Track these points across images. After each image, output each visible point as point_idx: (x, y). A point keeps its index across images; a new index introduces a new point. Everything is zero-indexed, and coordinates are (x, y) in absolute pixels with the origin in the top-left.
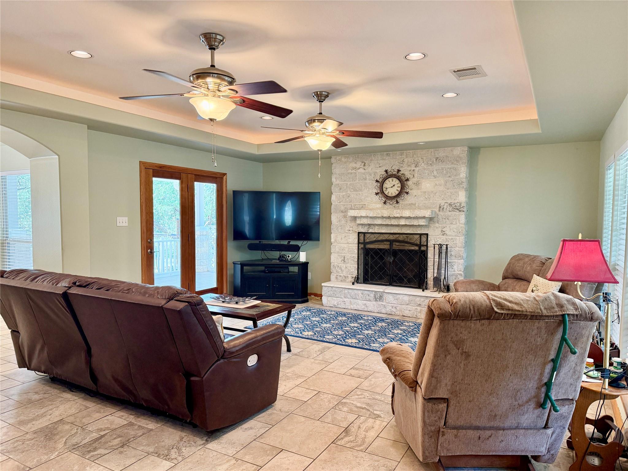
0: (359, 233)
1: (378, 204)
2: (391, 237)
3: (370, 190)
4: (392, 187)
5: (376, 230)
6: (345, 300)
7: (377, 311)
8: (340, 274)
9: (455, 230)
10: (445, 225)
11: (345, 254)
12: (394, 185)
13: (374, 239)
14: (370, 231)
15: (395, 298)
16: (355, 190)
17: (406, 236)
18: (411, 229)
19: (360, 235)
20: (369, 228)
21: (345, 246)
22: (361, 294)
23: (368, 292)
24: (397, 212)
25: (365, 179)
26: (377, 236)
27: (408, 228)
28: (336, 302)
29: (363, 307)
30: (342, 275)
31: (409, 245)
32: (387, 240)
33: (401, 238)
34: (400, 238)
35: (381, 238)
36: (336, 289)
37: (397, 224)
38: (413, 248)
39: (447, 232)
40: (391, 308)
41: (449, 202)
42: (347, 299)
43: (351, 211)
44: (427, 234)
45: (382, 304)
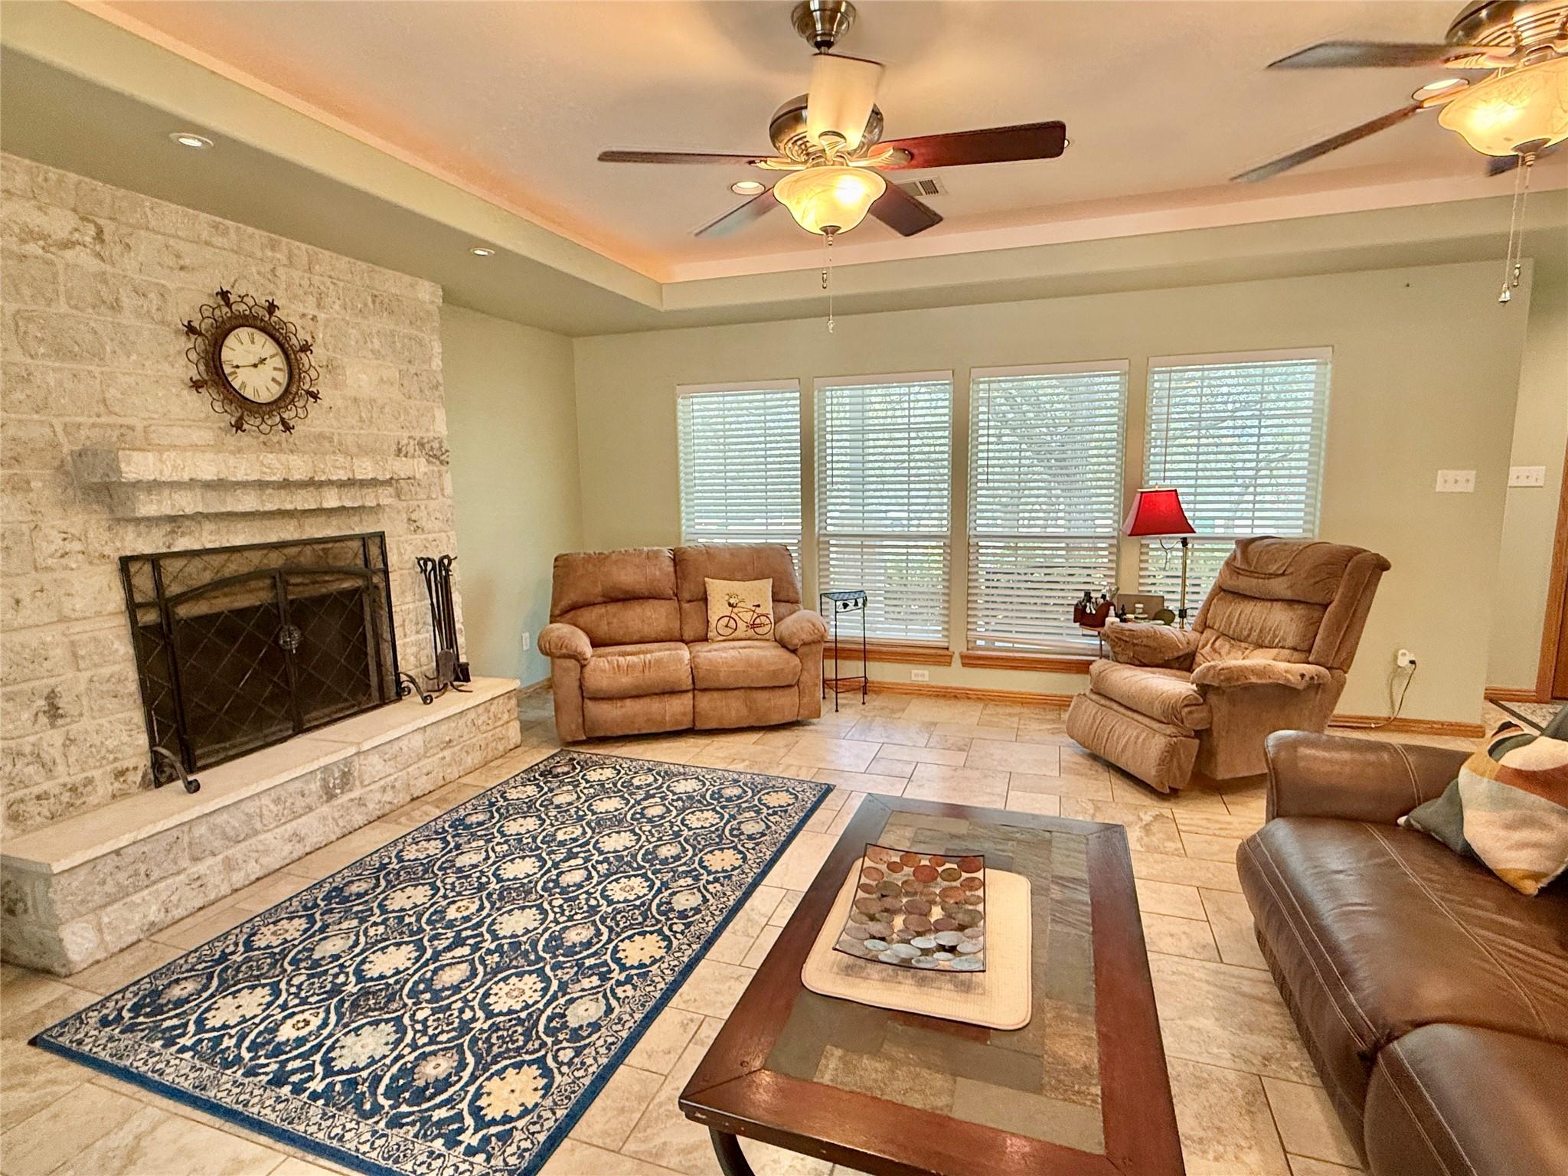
0: (125, 563)
1: (199, 428)
2: (275, 560)
3: (147, 364)
4: (255, 366)
5: (208, 538)
6: (200, 868)
7: (339, 833)
8: (36, 790)
9: (438, 515)
10: (416, 503)
11: (52, 681)
12: (263, 361)
13: (207, 577)
14: (182, 544)
15: (387, 757)
16: (60, 351)
17: (321, 546)
18: (334, 521)
19: (134, 568)
20: (173, 532)
21: (49, 639)
22: (272, 806)
23: (298, 785)
24: (338, 464)
25: (116, 307)
26: (217, 560)
27: (323, 519)
28: (154, 908)
29: (288, 847)
30: (47, 786)
31: (336, 576)
32: (257, 574)
33: (307, 557)
34: (302, 559)
35: (234, 567)
36: (145, 849)
37: (313, 506)
38: (346, 585)
39: (423, 523)
40: (378, 796)
41: (417, 434)
42: (210, 861)
43: (136, 456)
44: (381, 536)
45: (352, 800)
